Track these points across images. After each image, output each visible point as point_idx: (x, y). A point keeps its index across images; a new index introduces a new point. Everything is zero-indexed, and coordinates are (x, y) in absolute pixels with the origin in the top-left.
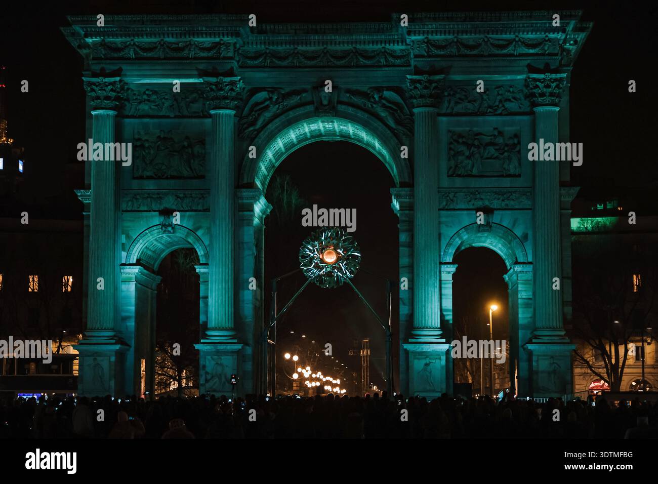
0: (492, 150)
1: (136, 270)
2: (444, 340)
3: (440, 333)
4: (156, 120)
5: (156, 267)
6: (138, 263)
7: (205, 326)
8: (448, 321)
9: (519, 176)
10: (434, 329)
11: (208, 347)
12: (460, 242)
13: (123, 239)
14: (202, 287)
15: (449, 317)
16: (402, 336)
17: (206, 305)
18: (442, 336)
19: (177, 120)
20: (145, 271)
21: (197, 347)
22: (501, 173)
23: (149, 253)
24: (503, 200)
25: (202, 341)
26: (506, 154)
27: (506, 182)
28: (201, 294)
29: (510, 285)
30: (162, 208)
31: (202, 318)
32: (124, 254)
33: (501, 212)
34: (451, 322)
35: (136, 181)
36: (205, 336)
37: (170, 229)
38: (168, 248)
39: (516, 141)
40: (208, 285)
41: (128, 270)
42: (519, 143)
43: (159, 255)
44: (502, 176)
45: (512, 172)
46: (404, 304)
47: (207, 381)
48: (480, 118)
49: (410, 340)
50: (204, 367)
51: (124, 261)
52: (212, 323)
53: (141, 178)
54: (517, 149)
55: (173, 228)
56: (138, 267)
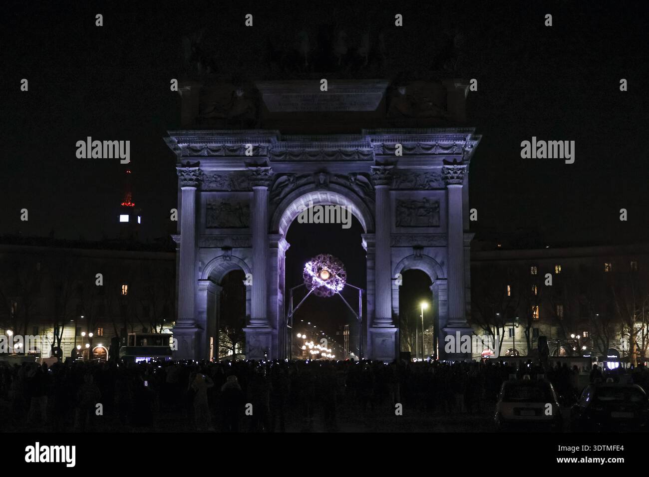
0: (422, 211)
1: (207, 283)
2: (394, 326)
3: (391, 321)
4: (219, 193)
5: (220, 282)
6: (209, 279)
7: (249, 318)
8: (396, 314)
9: (438, 226)
10: (388, 319)
11: (251, 330)
12: (403, 266)
13: (200, 264)
14: (247, 294)
15: (397, 312)
16: (368, 323)
17: (250, 304)
18: (392, 324)
19: (232, 193)
20: (213, 284)
21: (244, 330)
22: (428, 225)
23: (216, 273)
24: (429, 241)
25: (248, 326)
26: (431, 213)
27: (431, 230)
28: (247, 298)
29: (434, 293)
30: (223, 246)
31: (247, 313)
32: (200, 274)
33: (428, 248)
34: (398, 315)
35: (208, 230)
36: (249, 324)
37: (228, 258)
38: (227, 270)
39: (437, 205)
40: (251, 292)
41: (202, 283)
42: (439, 206)
43: (222, 275)
44: (428, 227)
45: (435, 224)
46: (370, 304)
47: (250, 350)
48: (415, 192)
49: (374, 326)
50: (249, 342)
51: (200, 278)
52: (254, 315)
53: (211, 227)
54: (438, 210)
55: (230, 258)
56: (209, 281)
